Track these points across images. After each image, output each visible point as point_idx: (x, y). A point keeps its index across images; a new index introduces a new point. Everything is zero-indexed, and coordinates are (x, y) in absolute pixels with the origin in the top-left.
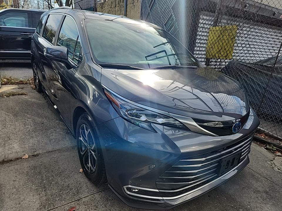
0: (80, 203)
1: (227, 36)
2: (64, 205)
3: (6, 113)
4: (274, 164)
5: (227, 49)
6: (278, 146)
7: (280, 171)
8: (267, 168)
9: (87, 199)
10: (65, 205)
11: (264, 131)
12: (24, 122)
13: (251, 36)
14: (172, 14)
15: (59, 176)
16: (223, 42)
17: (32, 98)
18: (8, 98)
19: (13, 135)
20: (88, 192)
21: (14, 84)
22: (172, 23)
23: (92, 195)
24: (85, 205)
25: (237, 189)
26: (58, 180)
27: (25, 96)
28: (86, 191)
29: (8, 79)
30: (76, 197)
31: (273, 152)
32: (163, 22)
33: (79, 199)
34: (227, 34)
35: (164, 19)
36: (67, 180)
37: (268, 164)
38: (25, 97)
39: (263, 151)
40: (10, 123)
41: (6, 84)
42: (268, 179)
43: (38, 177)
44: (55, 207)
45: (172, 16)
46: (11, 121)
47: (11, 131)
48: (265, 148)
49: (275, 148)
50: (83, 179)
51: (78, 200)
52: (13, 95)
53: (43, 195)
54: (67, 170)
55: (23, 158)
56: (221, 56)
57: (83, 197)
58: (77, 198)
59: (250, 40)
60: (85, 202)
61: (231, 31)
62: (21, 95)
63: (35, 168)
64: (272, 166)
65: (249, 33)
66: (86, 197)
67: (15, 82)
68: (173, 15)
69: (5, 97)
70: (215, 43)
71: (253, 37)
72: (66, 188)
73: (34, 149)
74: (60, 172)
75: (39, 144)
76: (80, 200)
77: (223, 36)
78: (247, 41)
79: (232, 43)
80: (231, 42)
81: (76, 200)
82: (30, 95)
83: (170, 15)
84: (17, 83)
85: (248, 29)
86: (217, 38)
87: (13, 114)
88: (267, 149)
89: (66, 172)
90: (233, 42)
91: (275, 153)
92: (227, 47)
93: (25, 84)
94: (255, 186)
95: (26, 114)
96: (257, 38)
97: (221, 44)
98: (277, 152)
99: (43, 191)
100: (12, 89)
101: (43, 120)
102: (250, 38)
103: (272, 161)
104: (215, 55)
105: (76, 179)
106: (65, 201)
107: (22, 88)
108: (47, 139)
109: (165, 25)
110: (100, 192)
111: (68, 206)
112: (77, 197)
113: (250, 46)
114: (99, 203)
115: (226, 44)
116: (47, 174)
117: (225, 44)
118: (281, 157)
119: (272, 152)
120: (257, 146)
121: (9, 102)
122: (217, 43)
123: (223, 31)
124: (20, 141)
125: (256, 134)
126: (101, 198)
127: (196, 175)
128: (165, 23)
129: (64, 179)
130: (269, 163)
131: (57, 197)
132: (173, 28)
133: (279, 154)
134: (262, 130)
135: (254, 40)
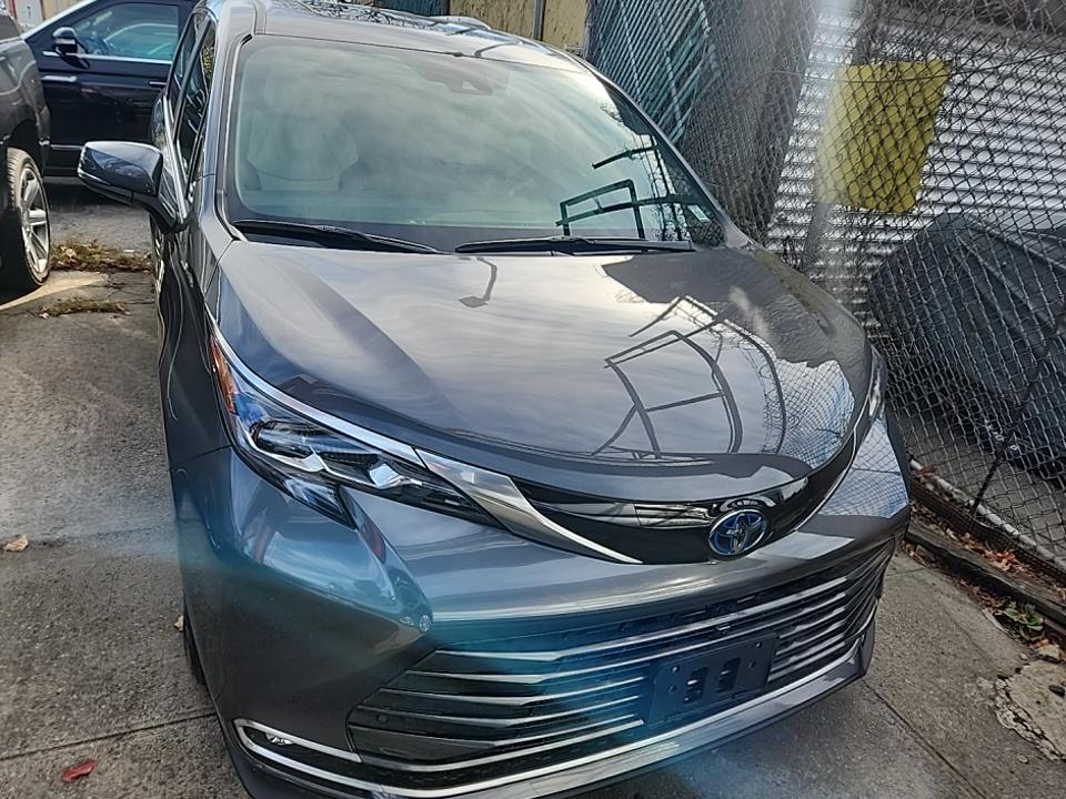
0: (121, 748)
1: (903, 110)
2: (59, 748)
3: (25, 376)
4: (1008, 695)
5: (898, 166)
6: (1054, 616)
7: (1020, 728)
8: (962, 709)
9: (149, 738)
10: (65, 746)
11: (1017, 539)
12: (71, 414)
13: (999, 113)
14: (697, 9)
15: (96, 634)
16: (885, 132)
17: (137, 325)
18: (55, 319)
19: (11, 459)
20: (168, 710)
21: (98, 269)
22: (696, 49)
23: (177, 722)
24: (134, 761)
25: (778, 785)
26: (84, 647)
27: (115, 317)
28: (164, 704)
29: (80, 250)
30: (117, 722)
31: (1027, 637)
32: (666, 43)
33: (125, 733)
34: (902, 101)
35: (667, 30)
36: (115, 652)
37: (979, 688)
38: (114, 320)
39: (984, 626)
40: (21, 414)
41: (70, 267)
42: (948, 759)
43: (23, 626)
44: (27, 750)
45: (699, 16)
46: (27, 407)
47: (11, 444)
48: (998, 618)
49: (1041, 620)
50: (174, 654)
51: (119, 737)
52: (75, 311)
53: (9, 696)
54: (135, 613)
55: (9, 546)
56: (871, 194)
57: (143, 726)
58: (116, 726)
59: (996, 130)
60: (139, 748)
61: (917, 89)
62: (103, 311)
63: (31, 587)
64: (993, 699)
65: (995, 98)
66: (151, 728)
67: (101, 262)
68: (704, 15)
69: (45, 315)
70: (849, 137)
71: (1007, 117)
72: (98, 685)
73: (57, 519)
74: (107, 619)
75: (86, 501)
76: (125, 738)
77: (884, 110)
78: (983, 134)
79: (920, 141)
80: (914, 135)
81: (113, 736)
82: (135, 312)
83: (690, 14)
84: (109, 264)
85: (991, 82)
86: (861, 117)
87: (47, 379)
88: (1002, 620)
89: (127, 618)
90: (922, 136)
91: (1034, 643)
92: (899, 156)
93: (136, 271)
94: (867, 779)
95: (89, 385)
96: (1028, 120)
97: (875, 141)
98: (1046, 641)
99: (13, 683)
100: (83, 288)
101: (138, 411)
102: (996, 121)
103: (1003, 678)
104: (848, 188)
105: (149, 650)
106: (72, 732)
107: (118, 287)
108: (119, 485)
109: (672, 54)
110: (211, 718)
111: (73, 754)
112: (119, 725)
113: (992, 155)
114: (186, 759)
115: (896, 144)
116: (58, 619)
117: (889, 143)
118: (1054, 667)
119: (1021, 638)
120: (964, 602)
121: (53, 336)
122: (861, 139)
123: (888, 85)
124: (24, 483)
125: (981, 548)
126: (202, 742)
127: (529, 716)
128: (671, 46)
129: (109, 646)
130: (986, 684)
131: (52, 713)
132: (698, 68)
133: (1053, 650)
134: (1011, 534)
135: (1012, 132)
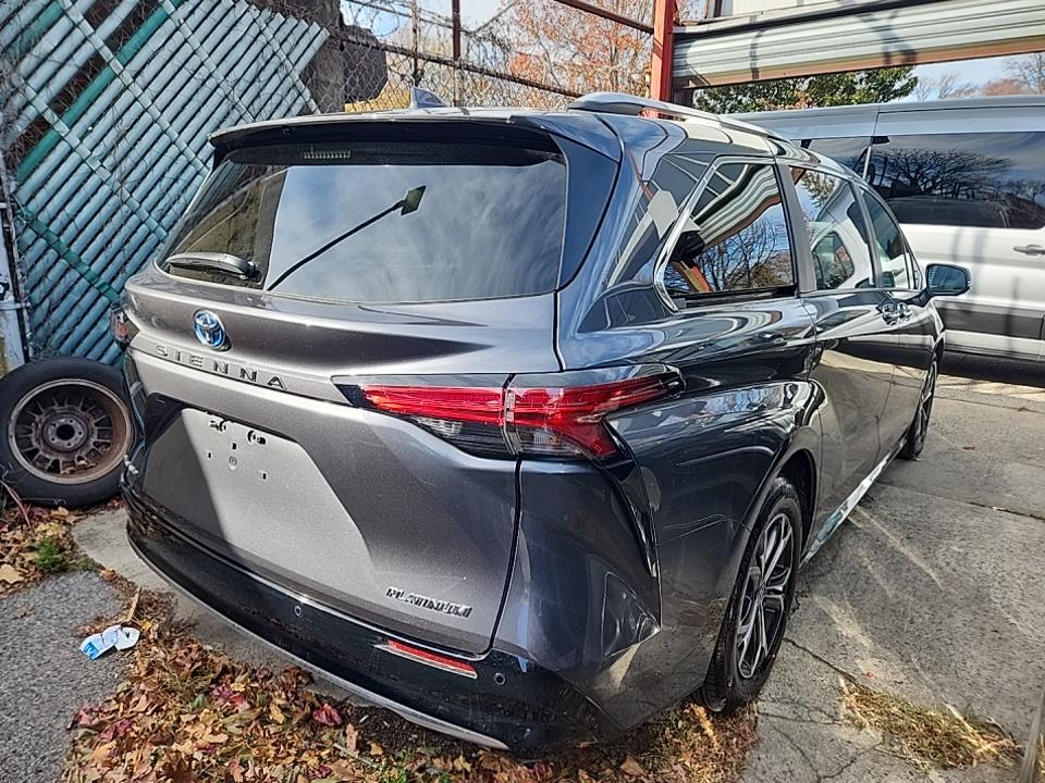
12: (961, 563)
40: (1009, 579)
87: (986, 605)
